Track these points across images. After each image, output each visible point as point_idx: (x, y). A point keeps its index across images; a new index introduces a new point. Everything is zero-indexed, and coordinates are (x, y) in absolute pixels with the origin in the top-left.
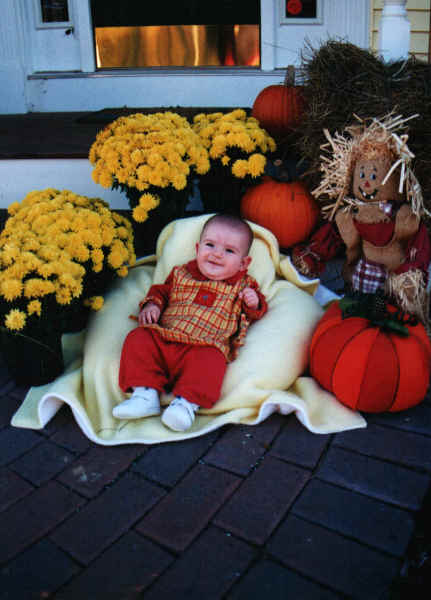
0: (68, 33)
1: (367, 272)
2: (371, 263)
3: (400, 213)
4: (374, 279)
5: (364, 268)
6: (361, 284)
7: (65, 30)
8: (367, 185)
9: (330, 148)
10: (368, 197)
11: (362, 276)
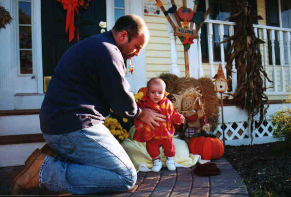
0: (32, 78)
1: (190, 131)
2: (191, 128)
3: (199, 111)
4: (192, 132)
5: (189, 130)
6: (189, 135)
7: (31, 77)
8: (188, 106)
9: (175, 98)
10: (189, 109)
11: (189, 132)
